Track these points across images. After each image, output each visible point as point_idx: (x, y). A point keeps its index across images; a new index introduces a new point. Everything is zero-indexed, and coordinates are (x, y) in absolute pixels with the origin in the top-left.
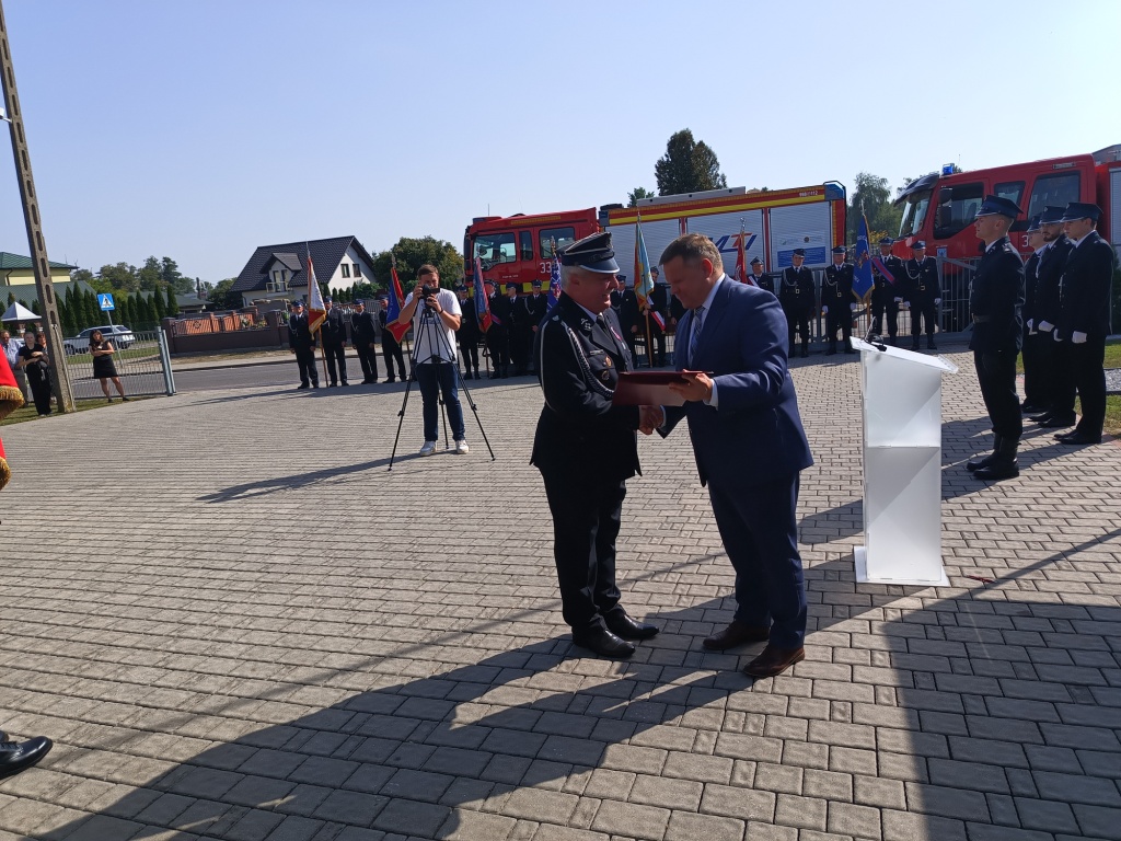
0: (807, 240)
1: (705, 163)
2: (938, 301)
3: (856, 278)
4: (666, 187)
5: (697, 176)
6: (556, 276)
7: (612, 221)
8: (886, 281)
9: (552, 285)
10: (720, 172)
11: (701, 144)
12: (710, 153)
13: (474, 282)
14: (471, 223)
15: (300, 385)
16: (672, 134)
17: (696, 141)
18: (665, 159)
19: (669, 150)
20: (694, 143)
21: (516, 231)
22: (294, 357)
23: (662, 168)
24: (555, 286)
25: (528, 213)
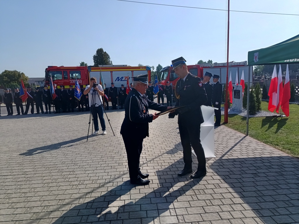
1: (106, 57)
2: (172, 95)
3: (154, 89)
4: (96, 63)
5: (105, 61)
6: (77, 84)
7: (92, 70)
8: (161, 90)
9: (76, 87)
10: (110, 60)
11: (105, 52)
12: (108, 55)
13: (50, 84)
14: (47, 67)
16: (98, 49)
17: (104, 51)
18: (96, 55)
19: (97, 53)
20: (103, 52)
21: (62, 71)
23: (95, 57)
24: (77, 87)
25: (65, 66)
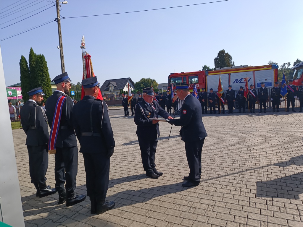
0: (266, 80)
1: (228, 59)
3: (281, 91)
4: (217, 65)
5: (226, 62)
7: (209, 74)
9: (194, 91)
10: (232, 61)
11: (227, 53)
12: (230, 56)
13: (171, 90)
14: (170, 75)
15: (124, 115)
16: (219, 51)
18: (217, 57)
19: (218, 55)
20: (225, 53)
21: (182, 77)
22: (123, 108)
23: (216, 60)
25: (185, 72)
